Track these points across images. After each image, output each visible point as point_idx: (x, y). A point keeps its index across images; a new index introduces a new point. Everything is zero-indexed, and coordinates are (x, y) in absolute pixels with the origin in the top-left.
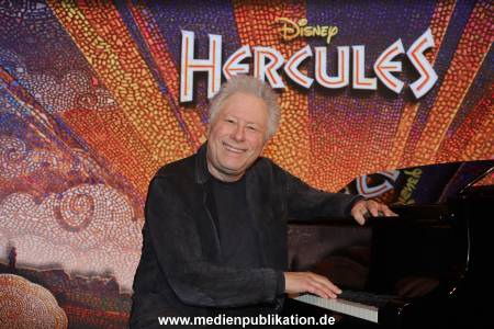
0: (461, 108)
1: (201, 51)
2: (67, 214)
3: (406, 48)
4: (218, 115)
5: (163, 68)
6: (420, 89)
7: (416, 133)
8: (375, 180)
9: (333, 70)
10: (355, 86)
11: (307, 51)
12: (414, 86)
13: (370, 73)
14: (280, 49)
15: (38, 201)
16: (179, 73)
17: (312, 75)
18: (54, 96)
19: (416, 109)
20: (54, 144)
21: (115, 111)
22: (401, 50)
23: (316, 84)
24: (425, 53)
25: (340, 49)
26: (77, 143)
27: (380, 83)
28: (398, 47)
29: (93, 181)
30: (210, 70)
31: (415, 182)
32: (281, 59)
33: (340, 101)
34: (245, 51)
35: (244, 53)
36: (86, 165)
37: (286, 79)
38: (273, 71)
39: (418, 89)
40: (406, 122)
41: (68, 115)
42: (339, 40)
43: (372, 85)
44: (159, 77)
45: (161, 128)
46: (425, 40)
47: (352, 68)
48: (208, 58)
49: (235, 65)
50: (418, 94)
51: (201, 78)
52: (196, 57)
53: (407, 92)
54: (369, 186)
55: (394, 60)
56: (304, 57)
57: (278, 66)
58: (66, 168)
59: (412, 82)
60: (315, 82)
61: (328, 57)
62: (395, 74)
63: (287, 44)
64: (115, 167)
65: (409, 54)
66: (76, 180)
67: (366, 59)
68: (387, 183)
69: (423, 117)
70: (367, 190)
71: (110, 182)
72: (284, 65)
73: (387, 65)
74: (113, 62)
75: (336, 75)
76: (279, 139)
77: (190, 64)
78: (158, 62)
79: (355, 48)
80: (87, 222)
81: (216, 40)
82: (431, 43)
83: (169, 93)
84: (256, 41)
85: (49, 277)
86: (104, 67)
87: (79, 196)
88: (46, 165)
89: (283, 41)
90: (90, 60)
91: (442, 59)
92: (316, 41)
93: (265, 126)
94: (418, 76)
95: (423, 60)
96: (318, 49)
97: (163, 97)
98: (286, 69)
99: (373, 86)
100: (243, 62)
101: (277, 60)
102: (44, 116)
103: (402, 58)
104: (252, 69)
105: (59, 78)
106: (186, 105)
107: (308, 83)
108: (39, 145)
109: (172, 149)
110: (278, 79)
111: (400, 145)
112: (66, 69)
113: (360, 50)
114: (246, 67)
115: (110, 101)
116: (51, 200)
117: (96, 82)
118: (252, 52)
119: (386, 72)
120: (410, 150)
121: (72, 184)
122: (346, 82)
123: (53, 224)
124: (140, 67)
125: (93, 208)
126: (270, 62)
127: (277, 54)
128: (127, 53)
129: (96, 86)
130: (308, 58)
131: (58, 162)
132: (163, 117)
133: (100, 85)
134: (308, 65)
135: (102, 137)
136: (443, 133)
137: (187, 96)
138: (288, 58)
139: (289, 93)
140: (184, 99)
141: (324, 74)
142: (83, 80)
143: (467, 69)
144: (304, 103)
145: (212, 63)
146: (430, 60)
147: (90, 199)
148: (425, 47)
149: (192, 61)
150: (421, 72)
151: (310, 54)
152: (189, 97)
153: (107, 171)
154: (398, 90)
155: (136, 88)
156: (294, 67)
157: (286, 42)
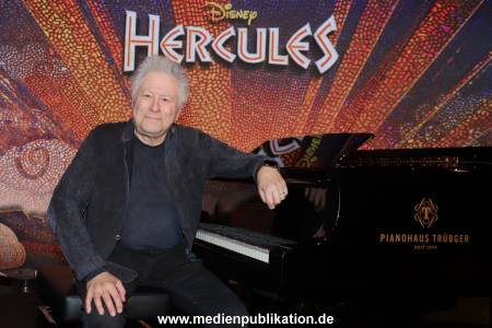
0: (356, 83)
1: (142, 28)
2: (26, 164)
3: (313, 31)
5: (110, 42)
6: (324, 65)
7: (319, 102)
8: (284, 142)
9: (252, 48)
10: (271, 62)
11: (231, 31)
12: (319, 63)
13: (283, 51)
14: (209, 29)
16: (123, 47)
17: (234, 51)
18: (15, 64)
19: (320, 82)
20: (16, 105)
21: (68, 78)
22: (309, 32)
24: (328, 35)
25: (259, 30)
26: (35, 104)
27: (290, 59)
28: (307, 29)
29: (49, 136)
30: (150, 45)
31: (318, 142)
32: (209, 38)
33: (257, 74)
35: (178, 31)
36: (42, 124)
37: (213, 54)
38: (203, 47)
39: (322, 66)
40: (311, 93)
41: (28, 80)
42: (258, 23)
43: (284, 61)
44: (106, 50)
45: (107, 93)
46: (329, 25)
47: (268, 47)
48: (147, 35)
50: (322, 70)
51: (141, 52)
52: (137, 34)
53: (313, 67)
54: (280, 145)
55: (303, 40)
56: (228, 37)
57: (206, 43)
58: (25, 125)
59: (318, 59)
60: (238, 58)
61: (248, 37)
62: (303, 53)
63: (215, 25)
64: (67, 125)
65: (315, 35)
66: (34, 136)
67: (280, 40)
68: (295, 143)
70: (278, 148)
71: (64, 138)
72: (212, 42)
73: (297, 44)
74: (67, 36)
75: (255, 52)
76: (206, 104)
77: (133, 40)
78: (106, 37)
79: (271, 30)
80: (43, 171)
81: (155, 20)
82: (333, 27)
83: (114, 64)
84: (188, 22)
85: (10, 217)
86: (59, 41)
87: (37, 149)
88: (8, 122)
90: (47, 33)
91: (342, 41)
92: (239, 23)
94: (323, 55)
95: (327, 41)
96: (240, 30)
97: (109, 67)
98: (213, 45)
99: (286, 63)
100: (177, 39)
101: (206, 38)
102: (7, 80)
103: (309, 39)
104: (185, 45)
105: (20, 48)
106: (129, 73)
107: (231, 58)
110: (207, 54)
111: (306, 112)
112: (27, 41)
113: (275, 31)
114: (180, 44)
115: (64, 69)
116: (13, 152)
117: (52, 53)
118: (185, 31)
120: (313, 119)
121: (30, 139)
122: (263, 59)
123: (14, 172)
124: (90, 41)
125: (48, 159)
126: (200, 41)
127: (206, 33)
128: (79, 28)
129: (52, 56)
130: (232, 37)
131: (19, 120)
132: (109, 84)
133: (55, 56)
134: (232, 43)
135: (57, 100)
136: (341, 103)
137: (129, 67)
138: (215, 37)
139: (216, 67)
140: (126, 69)
141: (245, 51)
142: (41, 51)
143: (362, 50)
144: (228, 75)
145: (151, 40)
146: (333, 42)
147: (46, 152)
148: (328, 31)
149: (134, 37)
150: (325, 52)
151: (233, 33)
152: (131, 68)
153: (61, 128)
154: (305, 66)
155: (86, 58)
156: (220, 45)
157: (213, 23)
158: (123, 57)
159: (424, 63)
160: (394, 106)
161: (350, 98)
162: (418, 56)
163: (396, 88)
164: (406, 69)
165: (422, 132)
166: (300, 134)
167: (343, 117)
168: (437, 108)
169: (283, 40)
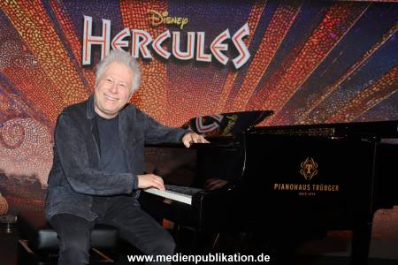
0: (263, 77)
1: (97, 30)
2: (7, 137)
3: (231, 36)
4: (102, 76)
5: (71, 41)
6: (239, 62)
7: (234, 92)
9: (184, 48)
10: (198, 59)
11: (167, 34)
12: (235, 61)
13: (207, 51)
14: (150, 32)
16: (82, 45)
17: (170, 50)
19: (235, 76)
21: (38, 68)
22: (228, 36)
23: (172, 56)
24: (243, 39)
25: (189, 33)
27: (213, 57)
28: (226, 34)
29: (24, 116)
30: (103, 44)
31: (233, 124)
32: (150, 39)
33: (187, 68)
34: (126, 32)
36: (19, 105)
37: (153, 52)
38: (144, 46)
40: (229, 85)
41: (6, 70)
42: (188, 28)
43: (209, 58)
44: (68, 47)
45: (69, 82)
46: (244, 30)
47: (196, 47)
48: (101, 35)
50: (238, 66)
51: (96, 49)
52: (93, 35)
53: (231, 64)
54: (204, 124)
55: (223, 43)
56: (165, 38)
57: (147, 44)
58: (5, 107)
59: (234, 58)
61: (181, 39)
62: (223, 52)
63: (155, 29)
64: (38, 107)
65: (233, 39)
66: (12, 115)
67: (205, 41)
68: (215, 123)
69: (240, 81)
70: (202, 127)
71: (35, 117)
72: (152, 42)
73: (218, 45)
74: (37, 35)
75: (186, 51)
76: (147, 92)
77: (89, 39)
78: (67, 37)
79: (199, 33)
80: (20, 143)
81: (107, 23)
82: (247, 32)
83: (75, 59)
84: (133, 25)
86: (31, 39)
90: (21, 34)
91: (254, 44)
92: (173, 27)
94: (238, 54)
95: (242, 44)
96: (174, 33)
97: (71, 61)
98: (153, 45)
99: (209, 60)
100: (125, 39)
101: (147, 39)
103: (228, 42)
104: (130, 44)
106: (86, 66)
107: (167, 55)
109: (74, 97)
110: (148, 52)
111: (224, 99)
112: (5, 39)
113: (202, 35)
114: (126, 43)
115: (34, 62)
117: (25, 49)
118: (131, 33)
119: (218, 51)
120: (230, 102)
121: (9, 118)
122: (192, 56)
124: (55, 40)
125: (24, 133)
126: (143, 40)
127: (148, 35)
128: (47, 29)
129: (25, 52)
130: (168, 39)
132: (71, 75)
133: (28, 51)
134: (168, 44)
135: (30, 87)
136: (251, 92)
137: (87, 61)
138: (154, 38)
139: (155, 62)
140: (85, 63)
141: (178, 50)
142: (16, 47)
143: (269, 51)
144: (164, 69)
145: (104, 39)
146: (246, 44)
148: (243, 35)
149: (90, 37)
150: (240, 52)
151: (169, 35)
152: (88, 62)
154: (225, 63)
156: (158, 45)
157: (153, 27)
158: (82, 53)
159: (315, 62)
160: (292, 95)
161: (257, 88)
162: (310, 58)
163: (293, 80)
164: (301, 66)
165: (311, 116)
166: (219, 115)
167: (253, 104)
168: (323, 98)
169: (208, 41)
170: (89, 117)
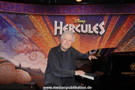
0: (109, 37)
1: (59, 25)
2: (31, 57)
3: (99, 25)
7: (101, 42)
8: (93, 51)
9: (84, 29)
10: (89, 32)
11: (79, 25)
12: (100, 32)
13: (92, 30)
14: (74, 25)
15: (26, 55)
16: (54, 29)
17: (80, 30)
18: (29, 34)
19: (101, 37)
20: (29, 43)
21: (41, 37)
22: (98, 25)
24: (102, 26)
25: (86, 25)
26: (33, 43)
27: (94, 32)
28: (97, 25)
29: (37, 51)
31: (100, 51)
32: (74, 27)
33: (86, 35)
34: (67, 25)
36: (35, 47)
37: (75, 31)
38: (73, 29)
40: (99, 40)
41: (32, 37)
42: (85, 23)
43: (92, 32)
44: (50, 30)
45: (50, 40)
47: (88, 29)
49: (65, 28)
50: (101, 34)
51: (58, 30)
52: (57, 26)
53: (99, 34)
54: (91, 52)
55: (96, 27)
57: (73, 28)
58: (31, 48)
60: (81, 32)
61: (84, 27)
62: (97, 30)
63: (76, 24)
64: (41, 48)
65: (99, 26)
66: (33, 50)
68: (95, 51)
70: (91, 53)
71: (40, 51)
73: (95, 28)
74: (41, 27)
75: (85, 30)
78: (50, 27)
79: (89, 25)
80: (35, 59)
81: (61, 23)
82: (104, 24)
83: (52, 33)
84: (69, 23)
85: (28, 70)
86: (39, 28)
88: (27, 47)
89: (75, 23)
90: (36, 27)
91: (106, 27)
92: (81, 23)
93: (72, 41)
94: (101, 30)
96: (81, 25)
98: (75, 29)
100: (67, 27)
102: (27, 38)
103: (98, 27)
104: (68, 29)
105: (30, 30)
106: (55, 36)
107: (80, 32)
108: (26, 43)
109: (52, 45)
110: (74, 31)
111: (97, 44)
112: (31, 28)
113: (90, 25)
114: (67, 28)
115: (40, 35)
116: (28, 55)
117: (37, 31)
118: (69, 25)
119: (95, 30)
120: (99, 45)
121: (32, 51)
122: (87, 32)
123: (29, 59)
124: (46, 28)
125: (37, 56)
127: (74, 26)
128: (44, 25)
129: (37, 32)
131: (30, 47)
134: (80, 28)
135: (39, 42)
136: (106, 42)
137: (56, 34)
138: (76, 27)
139: (76, 34)
141: (83, 30)
142: (35, 30)
143: (111, 29)
144: (79, 36)
145: (61, 28)
146: (103, 27)
147: (36, 54)
148: (102, 25)
149: (57, 27)
151: (80, 26)
153: (40, 49)
154: (97, 33)
155: (45, 32)
156: (77, 29)
157: (75, 24)
158: (54, 32)
159: (125, 32)
161: (108, 41)
162: (124, 31)
163: (119, 38)
164: (121, 33)
165: (125, 48)
166: (96, 49)
167: (107, 45)
168: (129, 43)
169: (92, 27)
170: (59, 51)
